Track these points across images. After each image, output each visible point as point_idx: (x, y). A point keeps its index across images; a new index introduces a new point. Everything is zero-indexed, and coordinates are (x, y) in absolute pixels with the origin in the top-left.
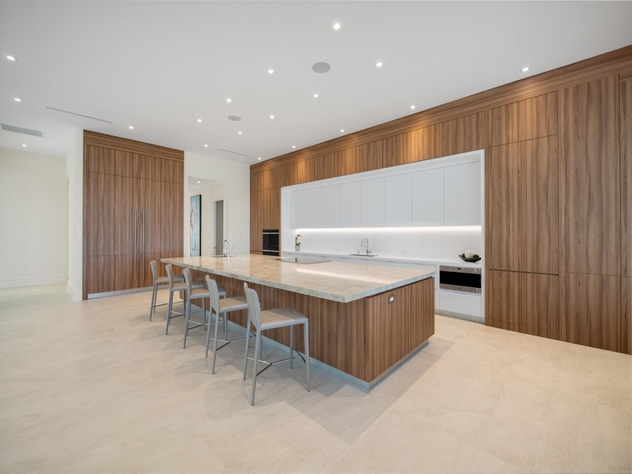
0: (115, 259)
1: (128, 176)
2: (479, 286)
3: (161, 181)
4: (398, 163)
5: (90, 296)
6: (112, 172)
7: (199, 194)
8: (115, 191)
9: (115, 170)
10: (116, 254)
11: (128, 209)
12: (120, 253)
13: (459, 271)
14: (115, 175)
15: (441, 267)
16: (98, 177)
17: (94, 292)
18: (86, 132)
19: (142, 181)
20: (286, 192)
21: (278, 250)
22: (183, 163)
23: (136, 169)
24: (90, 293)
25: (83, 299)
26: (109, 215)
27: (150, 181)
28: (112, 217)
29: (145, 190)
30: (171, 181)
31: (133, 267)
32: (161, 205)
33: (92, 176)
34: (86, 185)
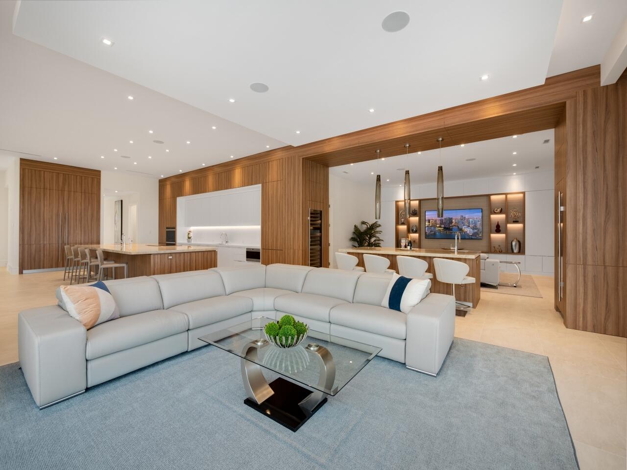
0: (44, 247)
1: (54, 189)
2: (259, 259)
3: (81, 192)
4: (231, 188)
5: (24, 272)
6: (42, 187)
7: (120, 199)
8: (44, 200)
9: (44, 185)
10: (45, 243)
11: (54, 212)
12: (48, 243)
13: (253, 251)
14: (44, 189)
15: (247, 249)
16: (31, 190)
17: (28, 269)
18: (21, 160)
19: (66, 193)
20: (180, 200)
21: (175, 242)
22: (100, 179)
23: (61, 184)
24: (25, 270)
25: (20, 273)
26: (40, 216)
27: (72, 193)
28: (42, 218)
29: (69, 199)
30: (90, 192)
31: (58, 251)
32: (81, 209)
33: (26, 189)
34: (21, 196)
